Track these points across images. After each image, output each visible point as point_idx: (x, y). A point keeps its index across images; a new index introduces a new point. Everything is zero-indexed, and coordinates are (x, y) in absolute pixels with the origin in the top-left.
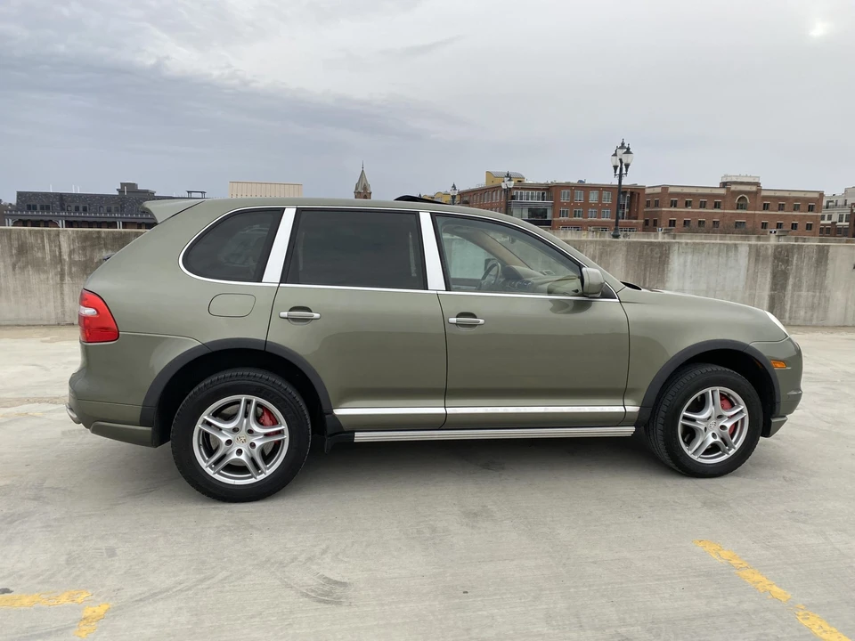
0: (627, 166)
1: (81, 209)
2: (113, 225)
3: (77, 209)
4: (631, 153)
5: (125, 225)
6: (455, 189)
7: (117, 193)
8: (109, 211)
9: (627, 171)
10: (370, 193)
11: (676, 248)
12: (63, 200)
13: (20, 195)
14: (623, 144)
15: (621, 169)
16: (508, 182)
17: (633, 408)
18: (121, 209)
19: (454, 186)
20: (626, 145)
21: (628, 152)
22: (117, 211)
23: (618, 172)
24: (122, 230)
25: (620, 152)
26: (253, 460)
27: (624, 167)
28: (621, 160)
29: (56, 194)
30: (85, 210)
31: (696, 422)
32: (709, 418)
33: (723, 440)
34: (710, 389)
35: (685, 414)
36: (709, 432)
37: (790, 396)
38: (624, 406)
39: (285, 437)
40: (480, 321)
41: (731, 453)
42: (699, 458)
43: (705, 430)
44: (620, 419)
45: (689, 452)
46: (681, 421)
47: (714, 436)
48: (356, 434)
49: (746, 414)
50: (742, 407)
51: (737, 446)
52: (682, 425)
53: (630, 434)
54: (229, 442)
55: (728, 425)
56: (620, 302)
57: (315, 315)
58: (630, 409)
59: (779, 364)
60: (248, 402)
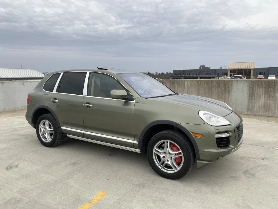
1: (189, 74)
2: (197, 78)
3: (188, 74)
5: (200, 78)
7: (199, 69)
8: (196, 74)
12: (184, 72)
13: (174, 71)
22: (198, 74)
24: (199, 79)
26: (47, 137)
29: (183, 70)
30: (190, 74)
31: (160, 153)
32: (165, 153)
33: (173, 164)
34: (165, 141)
35: (155, 148)
36: (166, 158)
37: (205, 151)
38: (134, 141)
39: (53, 132)
40: (91, 105)
41: (176, 171)
42: (162, 168)
43: (164, 157)
44: (133, 146)
45: (158, 165)
46: (154, 151)
47: (168, 161)
48: (68, 135)
49: (182, 155)
50: (180, 151)
51: (179, 168)
52: (155, 153)
53: (140, 152)
54: (44, 131)
55: (173, 158)
56: (135, 102)
57: (57, 101)
58: (136, 142)
59: (197, 135)
60: (47, 122)
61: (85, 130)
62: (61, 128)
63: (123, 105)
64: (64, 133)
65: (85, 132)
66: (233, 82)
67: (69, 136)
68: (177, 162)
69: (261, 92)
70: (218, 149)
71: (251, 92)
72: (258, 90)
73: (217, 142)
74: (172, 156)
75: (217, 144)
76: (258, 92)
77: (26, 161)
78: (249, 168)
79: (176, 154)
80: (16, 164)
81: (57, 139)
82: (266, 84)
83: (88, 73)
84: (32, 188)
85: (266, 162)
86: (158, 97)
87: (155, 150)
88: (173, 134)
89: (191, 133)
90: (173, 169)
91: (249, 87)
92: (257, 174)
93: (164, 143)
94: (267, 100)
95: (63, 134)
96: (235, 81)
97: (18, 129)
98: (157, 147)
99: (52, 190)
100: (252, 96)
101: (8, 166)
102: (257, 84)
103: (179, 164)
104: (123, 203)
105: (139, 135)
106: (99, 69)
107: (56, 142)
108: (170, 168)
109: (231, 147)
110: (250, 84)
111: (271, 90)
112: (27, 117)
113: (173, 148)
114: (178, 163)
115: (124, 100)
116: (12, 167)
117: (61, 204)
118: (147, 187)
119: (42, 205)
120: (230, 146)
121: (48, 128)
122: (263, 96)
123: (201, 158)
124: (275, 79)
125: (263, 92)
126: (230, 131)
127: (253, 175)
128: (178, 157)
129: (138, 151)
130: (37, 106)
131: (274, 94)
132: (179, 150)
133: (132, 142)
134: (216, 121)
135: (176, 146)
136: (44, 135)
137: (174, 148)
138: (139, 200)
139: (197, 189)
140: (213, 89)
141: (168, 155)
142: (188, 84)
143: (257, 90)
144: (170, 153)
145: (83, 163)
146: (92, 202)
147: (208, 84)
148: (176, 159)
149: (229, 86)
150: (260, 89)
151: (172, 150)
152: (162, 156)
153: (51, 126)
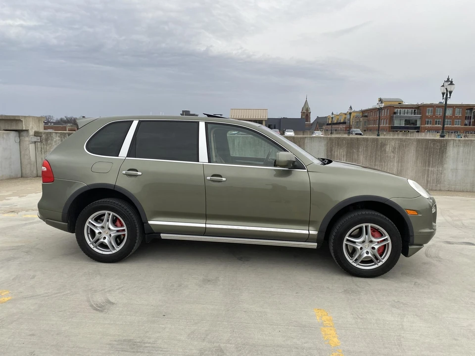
0: (451, 92)
4: (453, 84)
6: (351, 109)
9: (450, 95)
10: (310, 113)
11: (452, 143)
14: (448, 79)
15: (447, 94)
16: (380, 104)
17: (313, 232)
19: (351, 107)
20: (450, 80)
21: (451, 83)
23: (445, 97)
25: (447, 84)
26: (110, 243)
27: (448, 93)
28: (446, 89)
31: (355, 243)
32: (363, 242)
33: (374, 255)
34: (364, 225)
35: (347, 238)
36: (365, 250)
37: (421, 232)
38: (309, 230)
39: (125, 233)
40: (223, 179)
41: (380, 264)
42: (357, 265)
43: (361, 248)
44: (307, 238)
45: (350, 261)
46: (345, 242)
47: (367, 253)
48: (161, 235)
49: (389, 241)
50: (387, 237)
51: (384, 260)
52: (346, 244)
53: (315, 247)
54: (100, 233)
55: (376, 247)
56: (308, 171)
57: (139, 173)
58: (312, 232)
59: (412, 212)
60: (109, 214)
61: (208, 222)
62: (149, 224)
64: (155, 231)
65: (208, 226)
66: (306, 139)
67: (164, 236)
68: (380, 252)
69: (342, 154)
71: (329, 154)
72: (339, 151)
74: (374, 245)
76: (338, 154)
79: (378, 242)
80: (99, 299)
82: (348, 143)
83: (202, 125)
87: (347, 240)
89: (405, 210)
90: (375, 262)
91: (326, 148)
93: (362, 228)
95: (151, 233)
96: (309, 138)
98: (349, 236)
101: (92, 306)
110: (327, 143)
111: (354, 151)
116: (103, 306)
118: (359, 292)
121: (111, 226)
123: (415, 242)
125: (345, 153)
129: (314, 245)
130: (83, 185)
131: (358, 156)
132: (382, 235)
135: (380, 231)
136: (102, 240)
137: (376, 234)
138: (377, 309)
141: (368, 244)
143: (337, 151)
144: (371, 242)
146: (328, 325)
148: (379, 249)
151: (373, 236)
152: (359, 247)
153: (118, 223)
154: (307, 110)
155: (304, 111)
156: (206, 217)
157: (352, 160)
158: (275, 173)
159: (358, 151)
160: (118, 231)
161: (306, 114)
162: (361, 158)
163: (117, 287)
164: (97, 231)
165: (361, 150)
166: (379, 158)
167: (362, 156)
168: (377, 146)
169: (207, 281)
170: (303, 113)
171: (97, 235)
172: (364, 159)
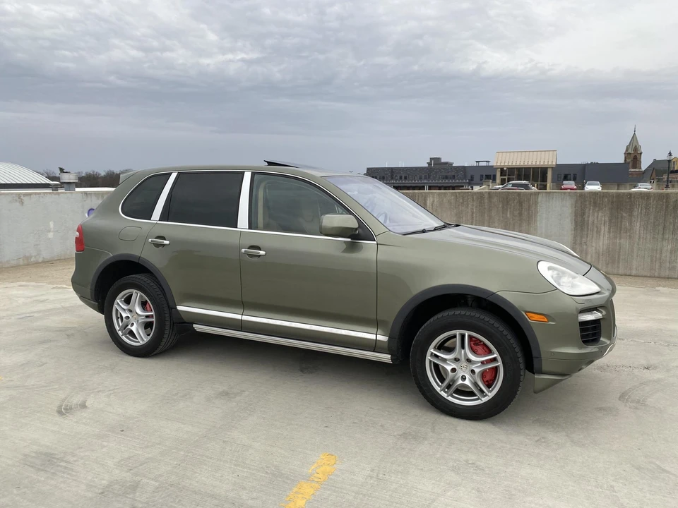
1: (403, 178)
2: (422, 188)
3: (401, 178)
5: (430, 188)
7: (427, 165)
8: (421, 178)
10: (641, 154)
12: (393, 172)
13: (368, 169)
17: (383, 338)
18: (428, 177)
22: (425, 178)
26: (138, 331)
29: (389, 169)
30: (406, 178)
31: (444, 360)
32: (456, 360)
33: (476, 384)
34: (458, 332)
35: (432, 351)
36: (460, 373)
37: (553, 352)
38: (376, 335)
39: (154, 320)
40: (262, 253)
41: (485, 400)
42: (448, 396)
43: (454, 370)
44: (374, 346)
45: (438, 389)
46: (428, 357)
47: (464, 378)
48: (194, 326)
49: (500, 363)
50: (495, 356)
51: (491, 395)
52: (430, 361)
53: (390, 362)
54: (128, 318)
55: (477, 370)
56: (377, 244)
57: (166, 242)
58: (381, 338)
59: (537, 317)
60: (137, 295)
61: (245, 312)
62: (177, 310)
63: (346, 251)
64: (186, 320)
65: (245, 318)
66: (540, 196)
67: (198, 327)
68: (485, 380)
69: (601, 219)
70: (580, 348)
71: (580, 219)
72: (596, 215)
73: (582, 330)
74: (473, 367)
75: (582, 337)
76: (596, 220)
77: (99, 392)
78: (627, 388)
79: (482, 363)
80: (77, 399)
81: (166, 336)
82: (612, 202)
83: (247, 176)
84: (150, 455)
85: (656, 375)
86: (424, 231)
87: (432, 353)
88: (477, 315)
89: (523, 313)
90: (476, 395)
91: (574, 209)
92: (649, 400)
93: (454, 336)
94: (616, 238)
95: (180, 323)
96: (545, 195)
97: (36, 315)
98: (435, 347)
99: (204, 458)
100: (582, 229)
101: (60, 407)
102: (592, 201)
103: (489, 385)
104: (387, 477)
105: (391, 321)
106: (270, 163)
107: (163, 344)
108: (471, 394)
109: (604, 343)
110: (576, 202)
111: (624, 214)
112: (77, 283)
113: (475, 347)
114: (487, 381)
115: (349, 240)
116: (71, 409)
117: (244, 488)
118: (425, 439)
119: (196, 493)
120: (601, 339)
121: (138, 310)
122: (604, 229)
123: (544, 368)
124: (600, 190)
125: (607, 219)
126: (602, 307)
127: (641, 404)
128: (489, 369)
129: (386, 358)
130: (109, 255)
131: (631, 223)
132: (490, 352)
133: (373, 337)
134: (570, 285)
135: (485, 345)
136: (129, 327)
137: (479, 349)
138: (422, 469)
139: (537, 438)
140: (493, 213)
141: (464, 363)
142: (434, 201)
143: (593, 215)
144: (469, 361)
145: (247, 393)
146: (316, 480)
147: (480, 202)
148: (483, 374)
149: (529, 207)
150: (600, 214)
151: (474, 352)
152: (449, 368)
153: (147, 306)
154: (636, 149)
155: (630, 151)
156: (244, 305)
157: (621, 230)
158: (345, 246)
159: (631, 215)
160: (147, 317)
161: (633, 156)
162: (637, 226)
163: (112, 388)
164: (124, 315)
165: (635, 214)
166: (672, 227)
167: (638, 224)
168: (667, 207)
169: (225, 394)
170: (627, 154)
171: (124, 319)
172: (642, 228)
